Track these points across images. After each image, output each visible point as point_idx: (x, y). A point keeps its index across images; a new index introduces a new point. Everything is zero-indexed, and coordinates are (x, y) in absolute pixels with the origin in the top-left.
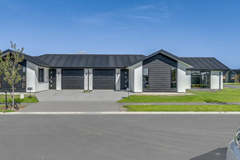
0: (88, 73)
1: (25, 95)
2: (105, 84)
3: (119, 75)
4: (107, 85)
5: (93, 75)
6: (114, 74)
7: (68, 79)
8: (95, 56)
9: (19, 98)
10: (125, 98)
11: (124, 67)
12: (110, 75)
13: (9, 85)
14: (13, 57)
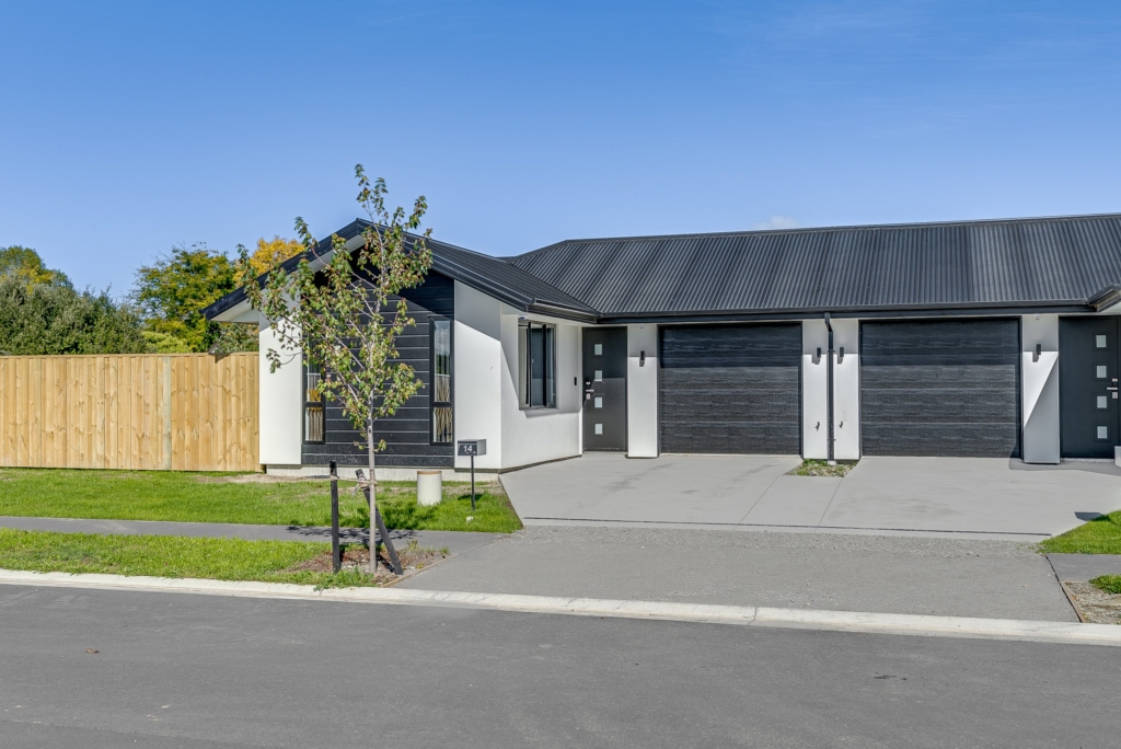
0: (825, 348)
1: (444, 484)
2: (947, 418)
3: (1049, 358)
4: (962, 425)
5: (862, 363)
6: (1011, 355)
7: (700, 386)
8: (874, 239)
9: (411, 504)
10: (1107, 523)
11: (1085, 299)
12: (979, 357)
13: (349, 424)
14: (368, 259)
